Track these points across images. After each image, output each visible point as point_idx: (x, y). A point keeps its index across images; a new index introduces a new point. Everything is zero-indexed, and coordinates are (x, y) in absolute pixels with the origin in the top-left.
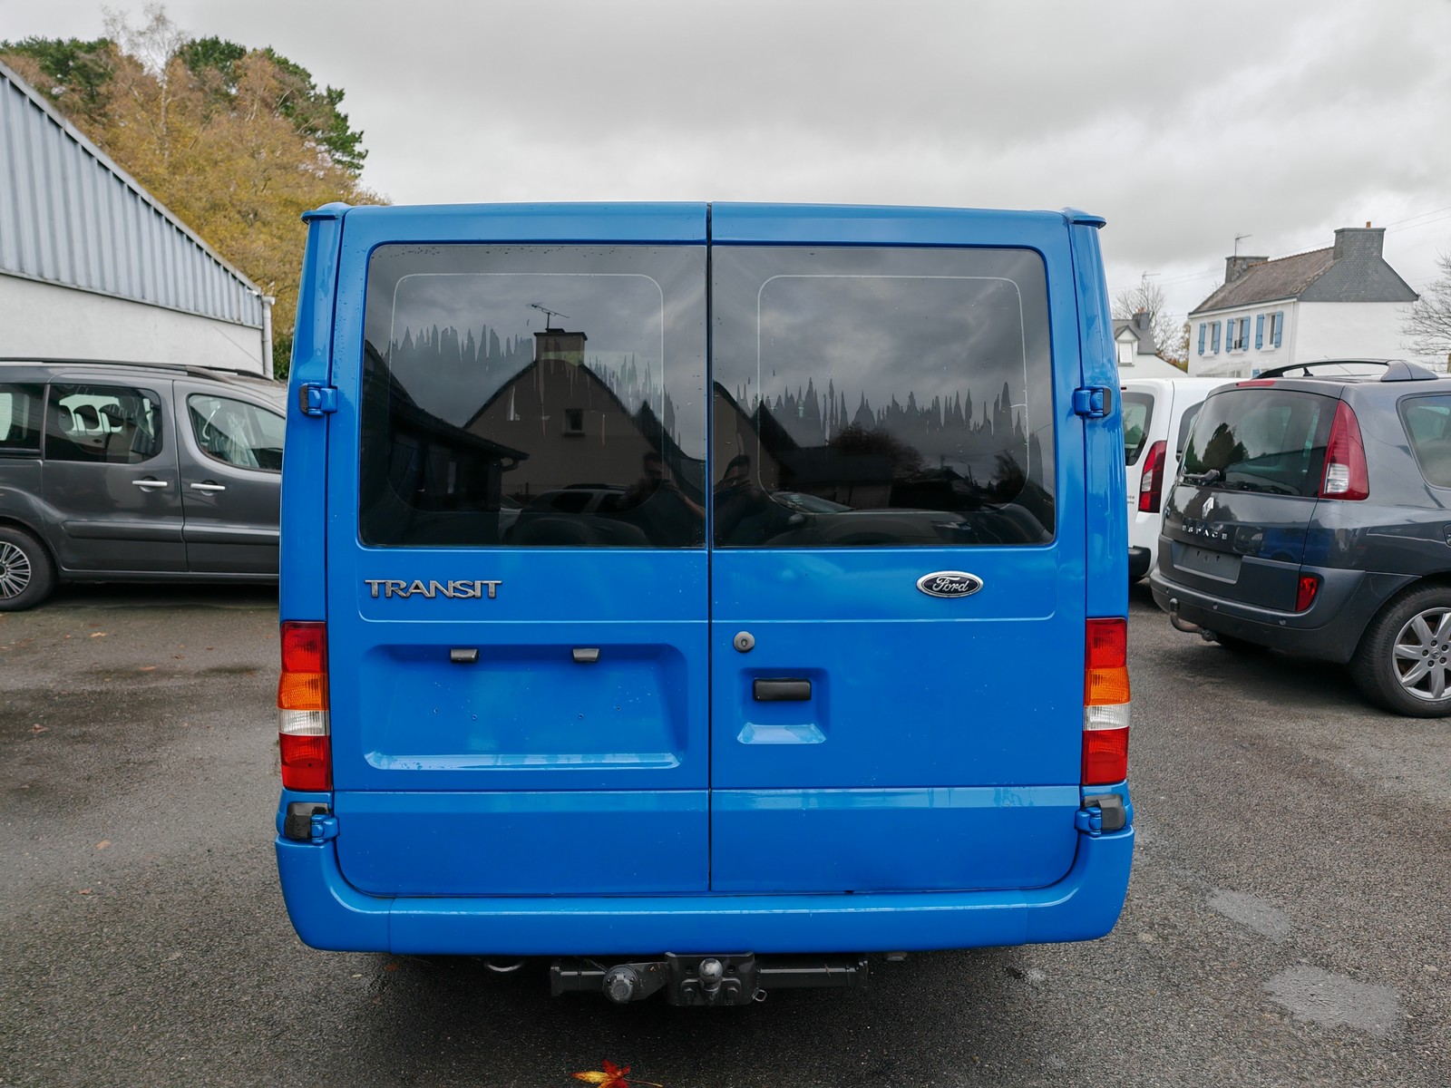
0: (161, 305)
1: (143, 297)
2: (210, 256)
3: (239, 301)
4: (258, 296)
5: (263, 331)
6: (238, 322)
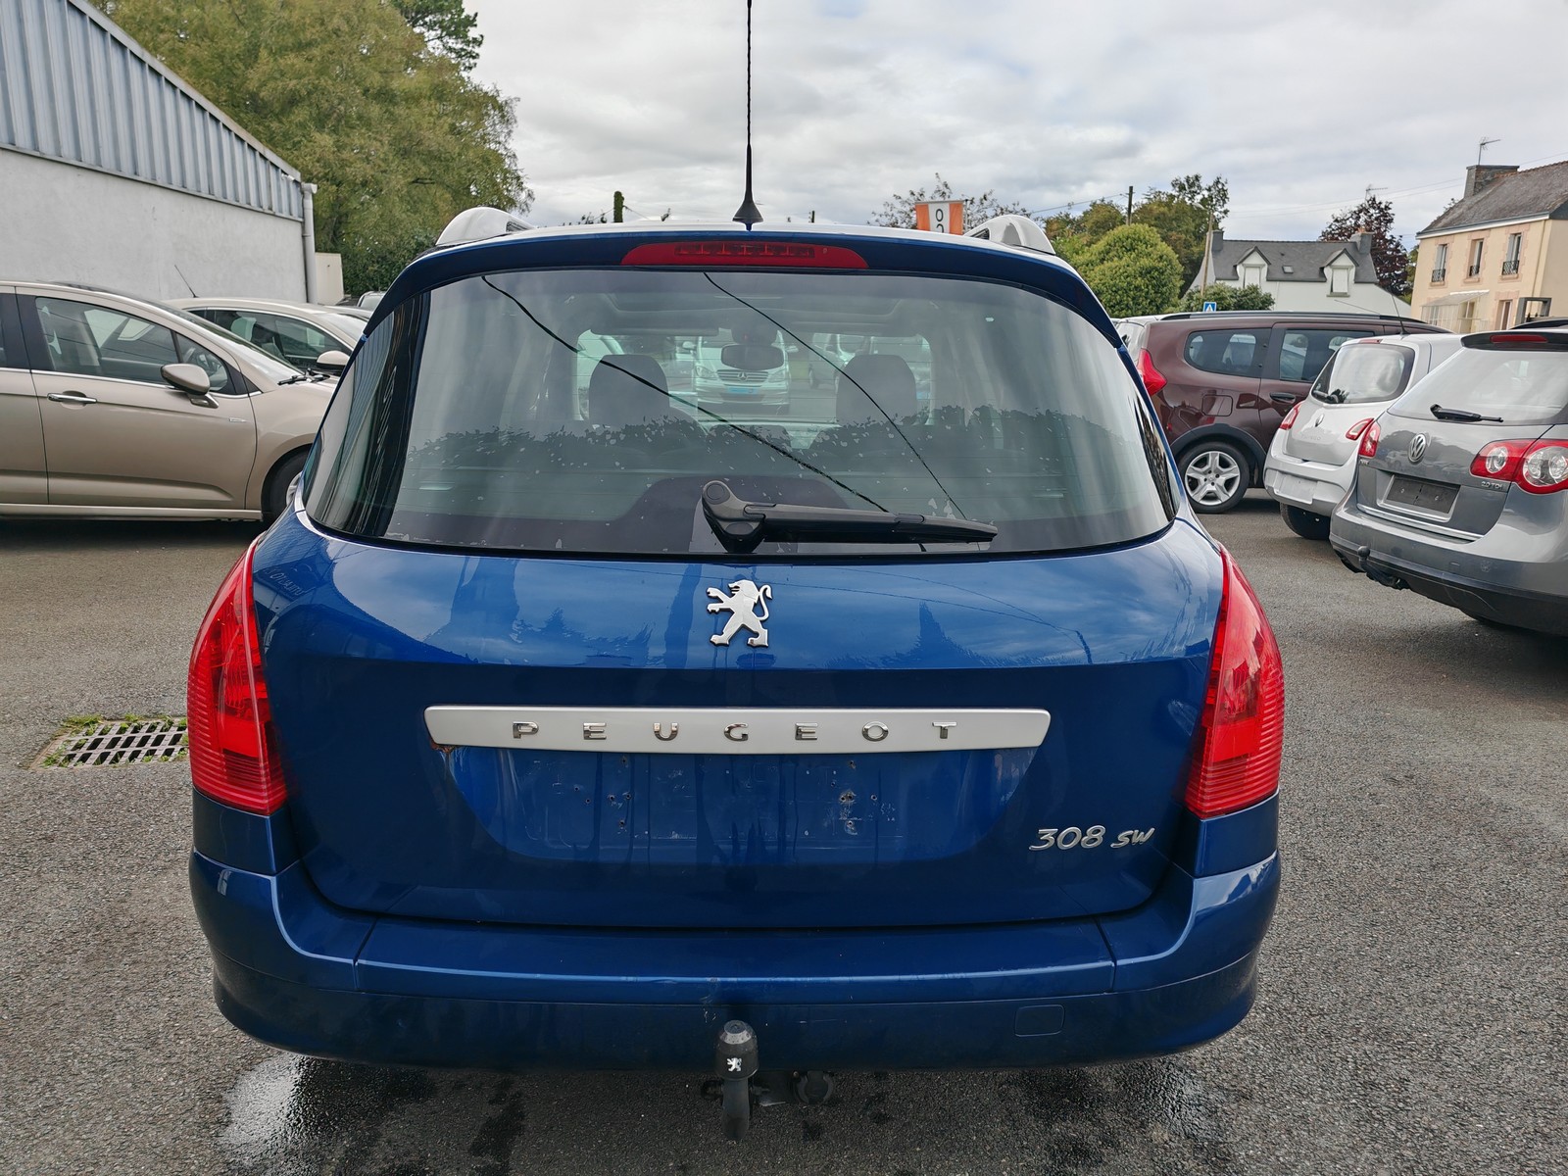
0: (159, 183)
1: (136, 174)
2: (230, 131)
3: (269, 186)
4: (295, 181)
5: (303, 224)
6: (269, 212)
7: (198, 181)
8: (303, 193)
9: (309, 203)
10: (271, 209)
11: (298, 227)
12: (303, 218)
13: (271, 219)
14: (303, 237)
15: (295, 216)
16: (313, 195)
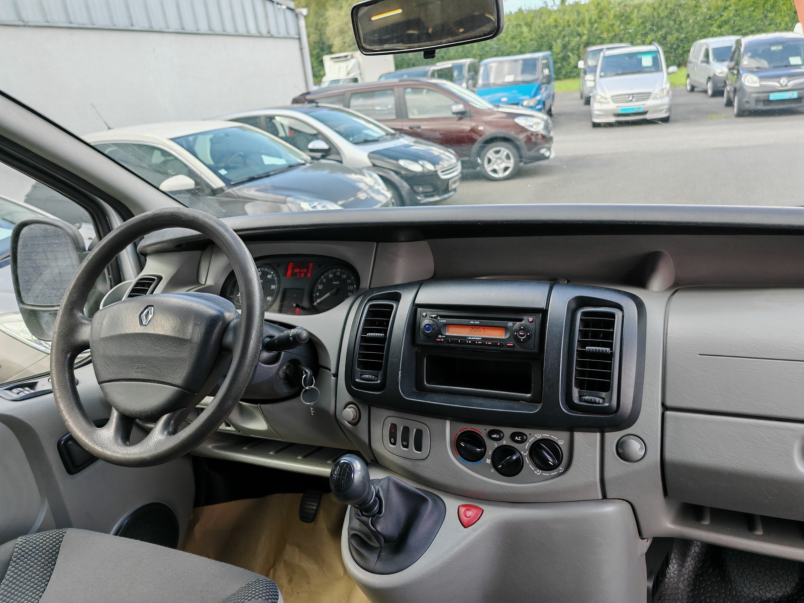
3: (266, 16)
4: (288, 8)
5: (299, 39)
6: (269, 35)
7: (196, 22)
8: (297, 15)
9: (302, 23)
10: (269, 32)
11: (295, 44)
12: (299, 34)
13: (270, 42)
14: (301, 49)
15: (293, 32)
16: (305, 17)
